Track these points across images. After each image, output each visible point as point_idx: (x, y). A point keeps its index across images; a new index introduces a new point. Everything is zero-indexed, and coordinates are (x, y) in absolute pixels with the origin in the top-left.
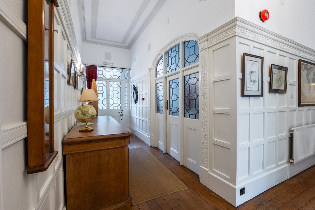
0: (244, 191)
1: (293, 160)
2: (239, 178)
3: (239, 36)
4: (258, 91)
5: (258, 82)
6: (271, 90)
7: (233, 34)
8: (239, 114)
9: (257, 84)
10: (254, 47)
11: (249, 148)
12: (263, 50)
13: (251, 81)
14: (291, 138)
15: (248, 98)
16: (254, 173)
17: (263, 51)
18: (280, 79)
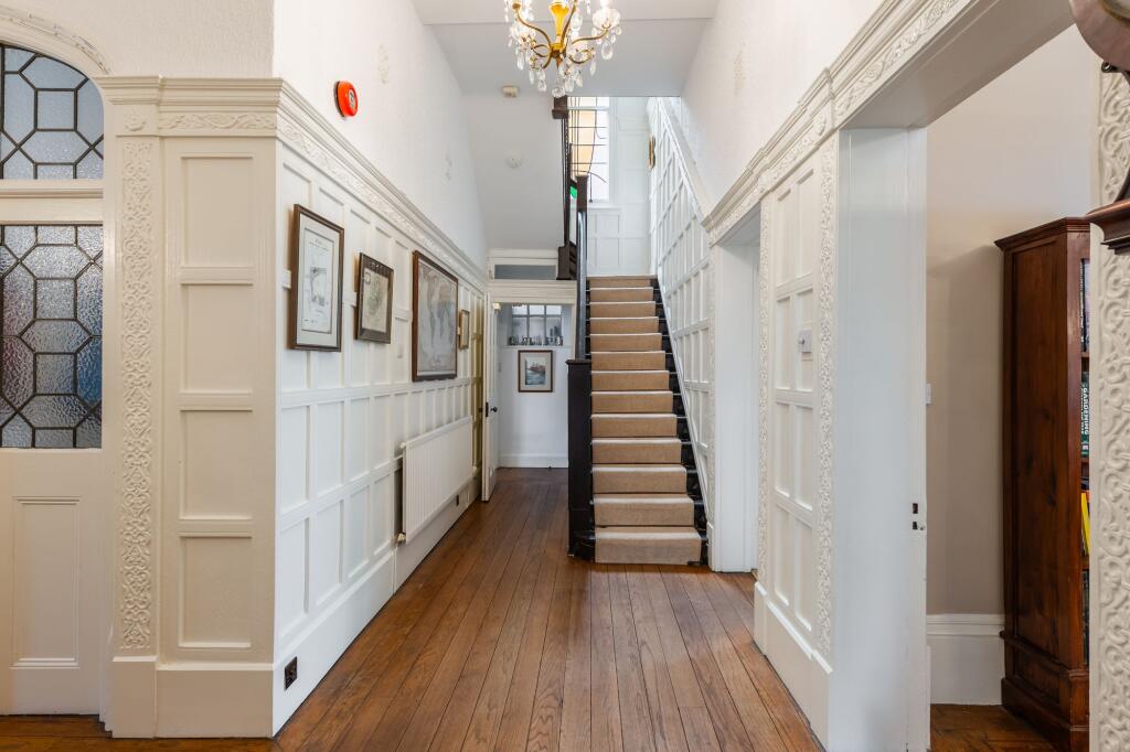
0: (295, 670)
1: (404, 534)
2: (282, 632)
3: (285, 145)
4: (330, 333)
5: (329, 305)
6: (359, 333)
7: (265, 127)
8: (283, 410)
9: (327, 308)
10: (321, 190)
11: (307, 520)
12: (342, 204)
13: (314, 300)
14: (399, 473)
15: (304, 353)
16: (318, 603)
17: (340, 207)
18: (378, 300)
